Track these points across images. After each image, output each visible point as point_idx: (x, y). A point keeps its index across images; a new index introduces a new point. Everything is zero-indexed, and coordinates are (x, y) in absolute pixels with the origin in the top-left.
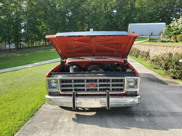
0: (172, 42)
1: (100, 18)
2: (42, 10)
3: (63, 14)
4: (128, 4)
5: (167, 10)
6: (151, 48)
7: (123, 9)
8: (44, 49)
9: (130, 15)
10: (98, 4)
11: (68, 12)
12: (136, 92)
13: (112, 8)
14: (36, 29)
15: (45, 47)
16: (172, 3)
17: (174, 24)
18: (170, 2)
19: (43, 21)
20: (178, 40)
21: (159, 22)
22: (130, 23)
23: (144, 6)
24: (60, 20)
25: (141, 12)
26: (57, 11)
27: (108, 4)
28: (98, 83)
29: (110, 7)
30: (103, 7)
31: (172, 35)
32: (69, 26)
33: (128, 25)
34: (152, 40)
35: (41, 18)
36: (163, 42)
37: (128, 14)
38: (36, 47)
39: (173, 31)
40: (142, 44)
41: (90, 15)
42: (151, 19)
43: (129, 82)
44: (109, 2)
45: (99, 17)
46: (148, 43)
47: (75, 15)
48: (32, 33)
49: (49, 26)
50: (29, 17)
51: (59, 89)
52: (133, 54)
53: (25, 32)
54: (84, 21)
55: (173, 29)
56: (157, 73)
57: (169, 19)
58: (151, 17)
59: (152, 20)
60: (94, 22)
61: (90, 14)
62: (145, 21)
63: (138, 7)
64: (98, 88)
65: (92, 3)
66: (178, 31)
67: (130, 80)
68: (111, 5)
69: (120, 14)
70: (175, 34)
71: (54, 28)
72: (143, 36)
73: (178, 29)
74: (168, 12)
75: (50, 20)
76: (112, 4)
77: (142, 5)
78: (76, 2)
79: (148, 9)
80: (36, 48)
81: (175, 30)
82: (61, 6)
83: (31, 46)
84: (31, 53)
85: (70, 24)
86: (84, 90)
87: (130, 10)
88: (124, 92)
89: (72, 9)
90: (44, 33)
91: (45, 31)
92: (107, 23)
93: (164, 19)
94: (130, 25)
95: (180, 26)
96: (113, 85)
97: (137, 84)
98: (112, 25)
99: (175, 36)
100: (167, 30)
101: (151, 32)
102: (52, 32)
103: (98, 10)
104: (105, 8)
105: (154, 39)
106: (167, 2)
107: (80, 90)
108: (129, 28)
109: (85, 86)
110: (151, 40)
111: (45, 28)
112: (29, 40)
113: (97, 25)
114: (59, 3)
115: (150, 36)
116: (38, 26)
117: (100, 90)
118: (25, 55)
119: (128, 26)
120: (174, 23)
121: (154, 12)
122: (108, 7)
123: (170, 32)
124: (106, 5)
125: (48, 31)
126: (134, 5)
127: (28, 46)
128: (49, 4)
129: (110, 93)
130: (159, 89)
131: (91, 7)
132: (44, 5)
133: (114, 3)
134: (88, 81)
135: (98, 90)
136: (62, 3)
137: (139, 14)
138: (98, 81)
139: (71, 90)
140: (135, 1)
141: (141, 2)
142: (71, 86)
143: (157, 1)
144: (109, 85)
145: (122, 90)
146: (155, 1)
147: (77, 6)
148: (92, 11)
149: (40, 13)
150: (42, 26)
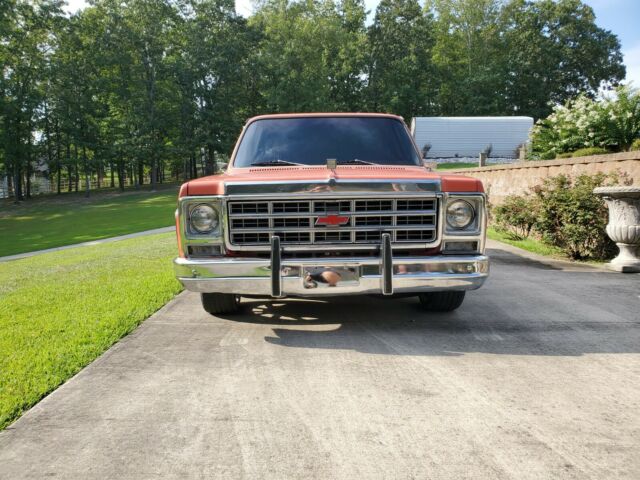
1: (315, 98)
2: (111, 64)
3: (186, 79)
4: (405, 53)
5: (537, 76)
6: (495, 181)
7: (391, 68)
8: (114, 200)
9: (417, 88)
10: (309, 49)
11: (202, 74)
12: (475, 244)
13: (354, 64)
14: (90, 127)
15: (119, 193)
16: (549, 53)
17: (561, 116)
18: (543, 51)
19: (115, 102)
21: (510, 115)
22: (416, 115)
23: (461, 61)
24: (174, 101)
25: (449, 79)
26: (167, 70)
27: (343, 50)
28: (353, 215)
29: (348, 59)
30: (324, 60)
31: (556, 151)
32: (206, 122)
33: (410, 121)
35: (109, 91)
37: (407, 86)
38: (87, 194)
39: (557, 138)
41: (281, 84)
42: (485, 103)
44: (346, 44)
45: (312, 93)
47: (228, 82)
48: (75, 145)
49: (138, 120)
50: (66, 85)
51: (223, 236)
53: (45, 139)
54: (259, 107)
55: (559, 131)
57: (543, 105)
58: (485, 98)
59: (488, 107)
61: (279, 81)
62: (468, 108)
63: (440, 65)
64: (353, 230)
65: (289, 43)
66: (574, 137)
68: (352, 54)
69: (381, 84)
70: (566, 148)
71: (152, 127)
72: (461, 160)
73: (574, 132)
75: (141, 99)
76: (355, 50)
77: (455, 58)
78: (232, 41)
79: (475, 70)
80: (87, 197)
81: (565, 134)
82: (179, 51)
83: (66, 190)
84: (70, 213)
86: (305, 237)
87: (416, 71)
88: (435, 245)
89: (218, 64)
90: (116, 143)
91: (121, 138)
93: (528, 107)
94: (416, 123)
95: (580, 120)
96: (401, 221)
97: (477, 220)
100: (541, 136)
101: (486, 146)
102: (145, 139)
103: (308, 70)
104: (330, 65)
106: (533, 51)
107: (292, 238)
108: (412, 131)
109: (311, 222)
111: (121, 126)
112: (59, 168)
114: (174, 43)
116: (97, 119)
117: (360, 236)
118: (48, 218)
120: (561, 113)
121: (493, 81)
122: (343, 61)
123: (550, 143)
124: (334, 54)
125: (131, 136)
126: (429, 56)
127: (56, 192)
128: (137, 44)
129: (393, 247)
130: (533, 278)
131: (284, 57)
132: (120, 45)
133: (362, 48)
134: (320, 206)
135: (353, 237)
136: (185, 43)
137: (444, 88)
138: (353, 206)
139: (264, 238)
140: (431, 42)
141: (452, 47)
142: (264, 223)
143: (501, 47)
144: (387, 221)
145: (429, 236)
146: (495, 46)
147: (235, 54)
148: (289, 72)
149: (105, 73)
150: (109, 119)
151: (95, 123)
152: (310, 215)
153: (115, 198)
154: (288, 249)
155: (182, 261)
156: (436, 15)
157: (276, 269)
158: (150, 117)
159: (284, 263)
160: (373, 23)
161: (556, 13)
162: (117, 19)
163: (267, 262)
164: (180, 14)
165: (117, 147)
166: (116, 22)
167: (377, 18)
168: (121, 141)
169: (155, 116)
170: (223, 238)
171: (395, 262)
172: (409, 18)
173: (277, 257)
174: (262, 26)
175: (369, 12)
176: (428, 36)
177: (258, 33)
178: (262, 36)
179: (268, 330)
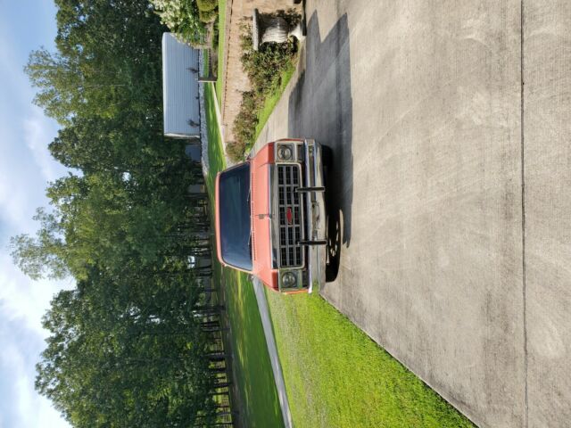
0: (217, 20)
1: (149, 220)
2: (123, 397)
4: (106, 140)
7: (120, 153)
8: (241, 389)
9: (138, 132)
10: (107, 226)
11: (128, 317)
12: (299, 146)
13: (118, 187)
14: (178, 413)
15: (234, 386)
16: (105, 16)
17: (169, 18)
18: (104, 22)
19: (155, 393)
20: (212, 7)
22: (162, 132)
23: (113, 92)
24: (151, 342)
25: (129, 102)
26: (127, 348)
27: (106, 196)
28: (286, 206)
29: (113, 192)
30: (114, 212)
31: (198, 21)
33: (168, 137)
34: (211, 73)
35: (146, 398)
36: (216, 43)
37: (137, 140)
38: (235, 414)
39: (186, 21)
40: (223, 99)
41: (138, 249)
42: (150, 73)
43: (284, 157)
44: (102, 194)
45: (145, 223)
46: (220, 81)
47: (136, 295)
49: (170, 372)
51: (297, 270)
52: (248, 130)
54: (155, 268)
55: (182, 19)
56: (287, 83)
58: (146, 72)
59: (154, 71)
60: (159, 238)
61: (135, 251)
62: (155, 88)
63: (116, 111)
64: (294, 206)
65: (102, 244)
66: (187, 8)
67: (281, 156)
68: (109, 188)
69: (134, 162)
70: (195, 14)
71: (177, 359)
72: (202, 95)
73: (182, 9)
74: (131, 27)
75: (152, 370)
76: (106, 185)
77: (110, 99)
78: (99, 292)
79: (121, 81)
80: (238, 413)
81: (184, 15)
82: (109, 339)
84: (254, 425)
85: (164, 309)
86: (297, 229)
87: (123, 133)
88: (300, 166)
89: (121, 304)
90: (191, 390)
92: (162, 199)
94: (169, 132)
95: (174, 6)
96: (288, 182)
97: (287, 145)
98: (168, 185)
99: (201, 15)
100: (184, 33)
101: (189, 73)
102: (188, 365)
103: (125, 227)
104: (118, 207)
105: (210, 67)
106: (104, 31)
107: (298, 236)
108: (177, 135)
109: (290, 226)
110: (212, 75)
111: (176, 386)
113: (167, 229)
115: (200, 79)
116: (170, 407)
117: (297, 202)
119: (171, 138)
120: (166, 18)
121: (131, 66)
122: (115, 196)
123: (191, 26)
124: (109, 204)
125: (185, 377)
126: (109, 122)
128: (105, 375)
129: (302, 187)
131: (115, 247)
133: (103, 179)
134: (282, 222)
135: (297, 205)
136: (102, 334)
137: (137, 107)
138: (282, 206)
139: (298, 249)
140: (97, 119)
141: (100, 101)
142: (291, 249)
143: (100, 58)
144: (289, 189)
145: (296, 168)
146: (99, 63)
147: (110, 290)
148: (127, 243)
149: (131, 402)
150: (170, 397)
151: (175, 408)
152: (287, 227)
153: (239, 388)
154: (303, 237)
155: (310, 290)
156: (72, 115)
157: (314, 243)
158: (169, 361)
159: (311, 239)
160: (80, 170)
161: (68, 10)
162: (84, 392)
163: (310, 247)
164: (75, 339)
165: (195, 389)
166: (86, 394)
167: (76, 166)
168: (190, 386)
169: (167, 357)
170: (299, 270)
171: (309, 185)
172: (76, 140)
173: (307, 243)
174: (87, 266)
175: (70, 174)
176: (92, 123)
177: (92, 270)
178: (95, 266)
179: (343, 247)
